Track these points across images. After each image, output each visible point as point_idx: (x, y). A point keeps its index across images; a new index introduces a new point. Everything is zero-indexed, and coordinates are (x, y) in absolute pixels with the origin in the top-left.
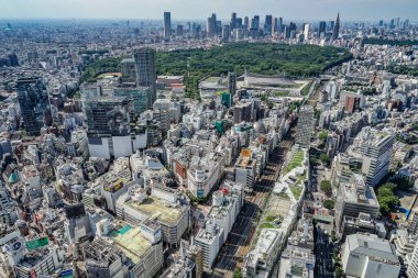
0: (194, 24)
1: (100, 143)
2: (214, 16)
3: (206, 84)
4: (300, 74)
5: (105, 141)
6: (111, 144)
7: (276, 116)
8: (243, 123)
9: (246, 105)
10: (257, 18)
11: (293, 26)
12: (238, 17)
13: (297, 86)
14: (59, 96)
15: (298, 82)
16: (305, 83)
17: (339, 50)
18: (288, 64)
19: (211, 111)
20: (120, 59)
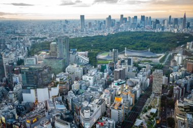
0: (99, 21)
1: (30, 93)
2: (110, 16)
3: (101, 56)
4: (160, 49)
5: (33, 91)
6: (36, 93)
7: (141, 76)
8: (120, 80)
9: (121, 69)
10: (136, 17)
11: (157, 21)
12: (124, 17)
13: (158, 57)
14: (13, 64)
15: (158, 55)
16: (163, 55)
17: (186, 35)
18: (153, 43)
19: (101, 73)
20: (50, 42)
